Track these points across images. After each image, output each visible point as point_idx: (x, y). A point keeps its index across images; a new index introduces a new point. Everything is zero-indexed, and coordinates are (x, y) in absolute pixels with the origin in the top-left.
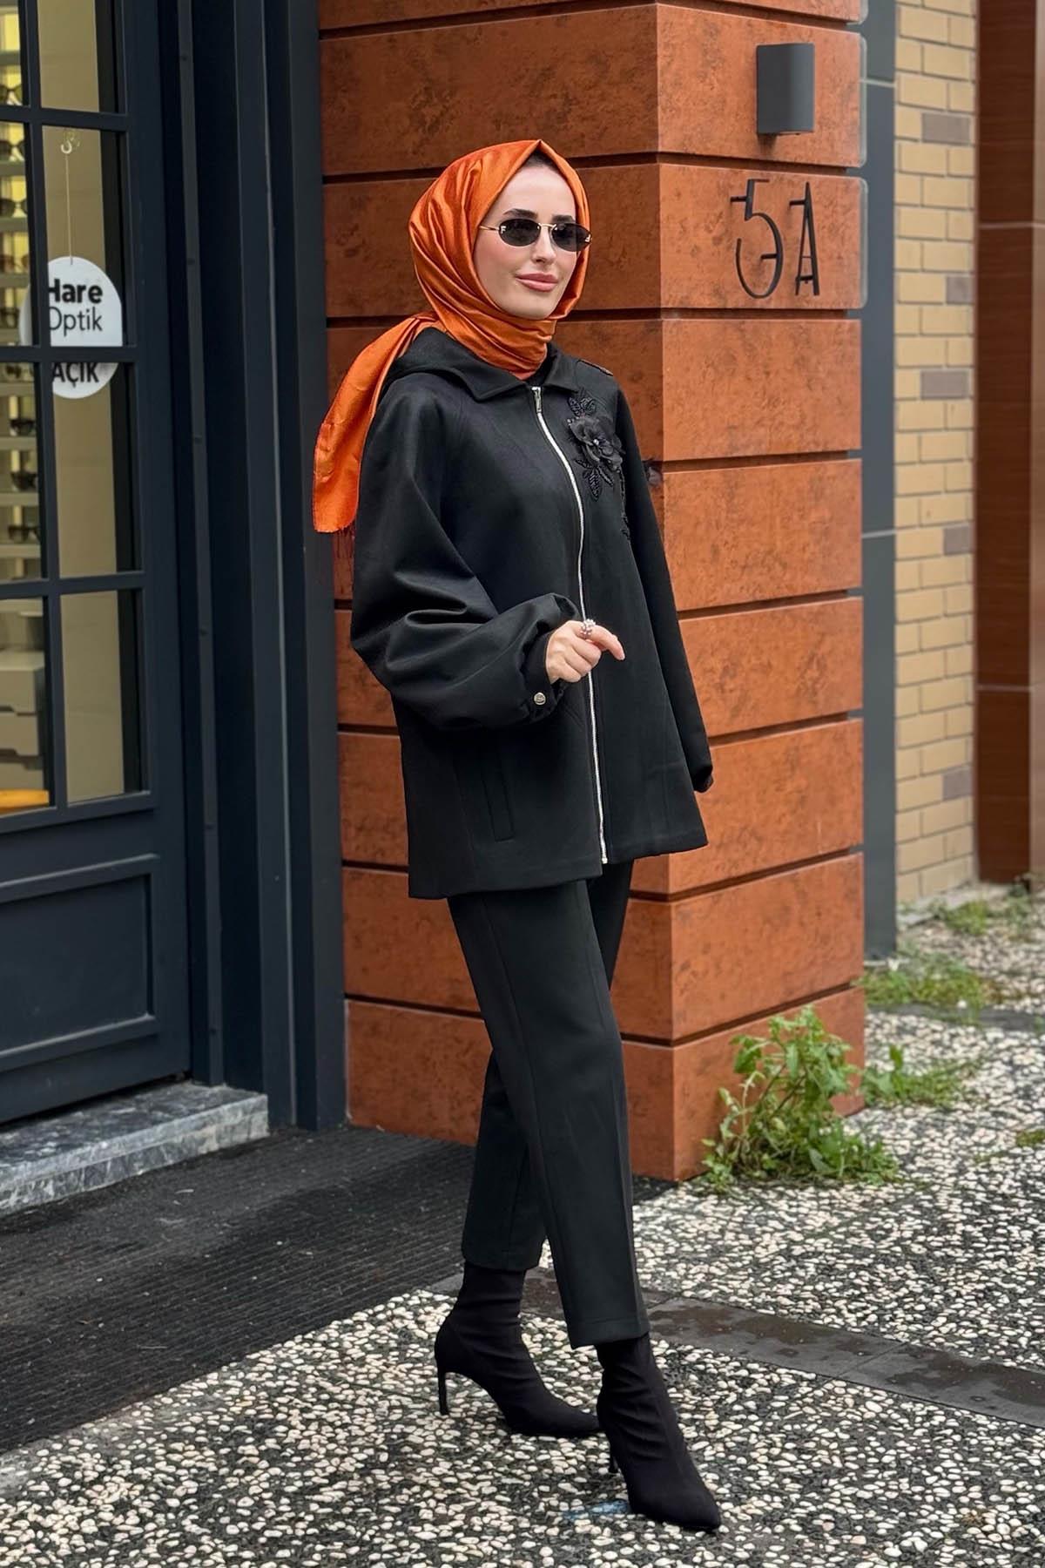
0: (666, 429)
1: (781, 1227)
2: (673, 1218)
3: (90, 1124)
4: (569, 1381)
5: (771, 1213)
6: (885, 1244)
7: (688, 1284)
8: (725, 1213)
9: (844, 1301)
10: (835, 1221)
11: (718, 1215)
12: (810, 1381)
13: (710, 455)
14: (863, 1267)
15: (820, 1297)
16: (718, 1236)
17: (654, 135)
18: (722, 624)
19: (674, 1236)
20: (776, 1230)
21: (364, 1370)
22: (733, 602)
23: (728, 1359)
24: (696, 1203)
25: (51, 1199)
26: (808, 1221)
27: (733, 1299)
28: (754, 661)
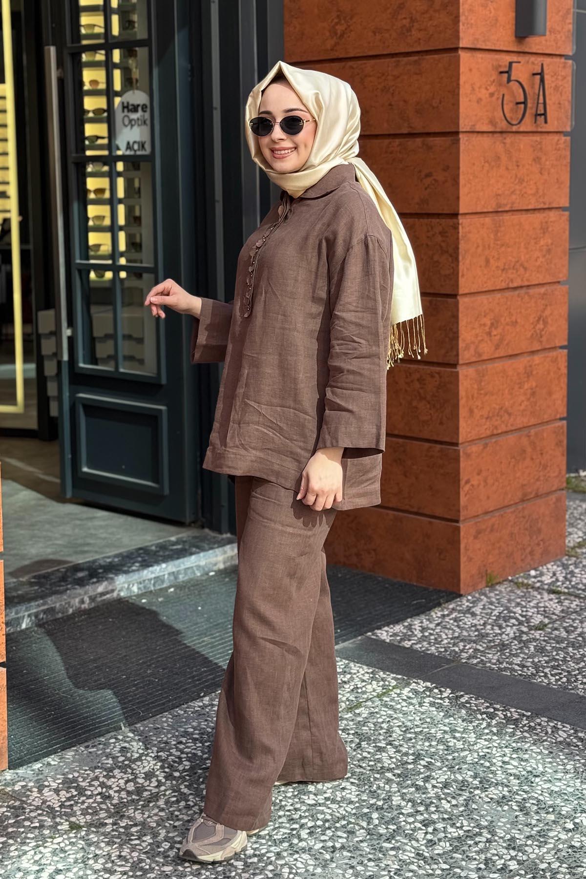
0: (460, 196)
1: (517, 623)
2: (459, 616)
3: (158, 554)
4: (395, 710)
5: (512, 615)
6: (574, 635)
7: (464, 655)
8: (487, 614)
9: (549, 669)
11: (483, 615)
12: (528, 716)
13: (486, 210)
14: (560, 649)
15: (536, 666)
16: (482, 627)
17: (458, 39)
18: (490, 300)
19: (458, 626)
20: (514, 625)
22: (497, 288)
23: (483, 701)
24: (471, 607)
26: (532, 620)
27: (488, 665)
28: (508, 320)
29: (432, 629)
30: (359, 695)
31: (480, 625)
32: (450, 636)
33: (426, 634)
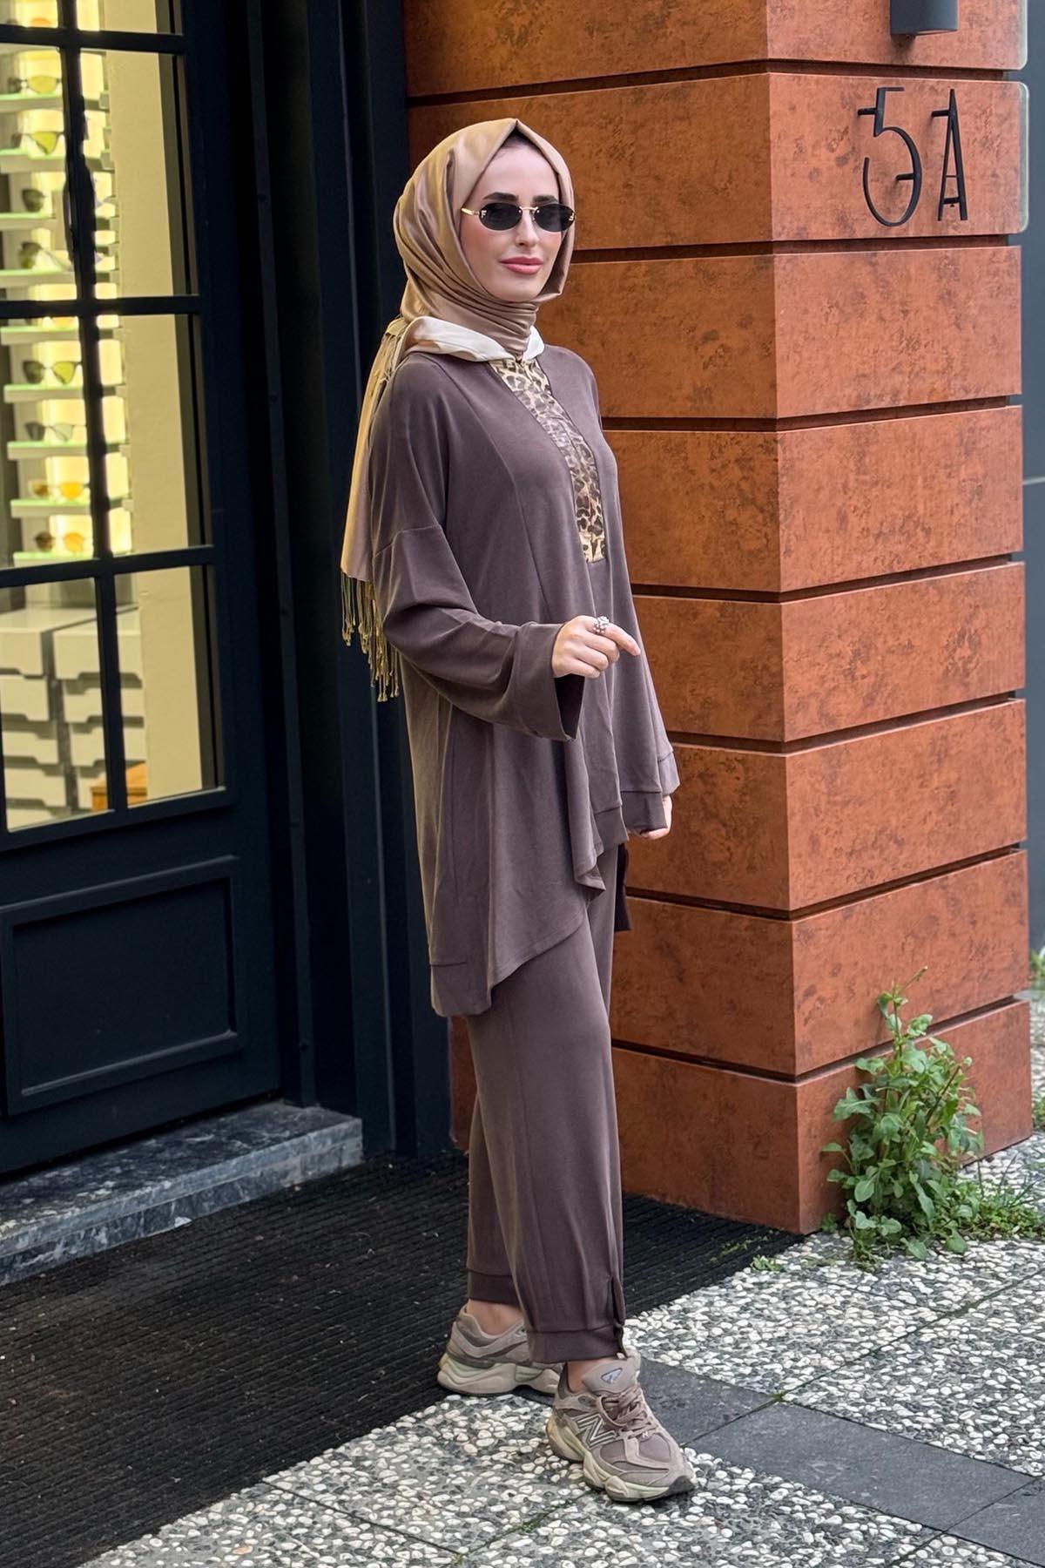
0: (778, 381)
1: (913, 1301)
2: (790, 1285)
3: (159, 1156)
4: (626, 1527)
5: (904, 1280)
6: (1032, 1327)
7: (793, 1383)
8: (851, 1280)
9: (971, 1413)
10: (977, 1294)
11: (842, 1282)
12: (915, 1535)
13: (835, 410)
14: (1001, 1362)
15: (945, 1405)
16: (838, 1312)
17: (763, 39)
18: (852, 601)
19: (788, 1311)
20: (907, 1305)
21: (393, 1503)
22: (866, 575)
23: (820, 1498)
24: (821, 1265)
25: (104, 1248)
26: (947, 1294)
27: (841, 1406)
28: (891, 642)
29: (733, 1321)
30: (554, 1489)
31: (836, 1307)
32: (770, 1336)
33: (717, 1331)
